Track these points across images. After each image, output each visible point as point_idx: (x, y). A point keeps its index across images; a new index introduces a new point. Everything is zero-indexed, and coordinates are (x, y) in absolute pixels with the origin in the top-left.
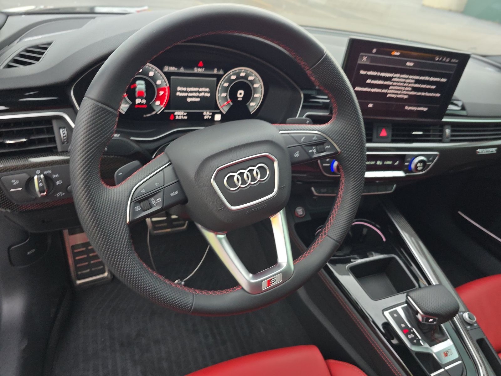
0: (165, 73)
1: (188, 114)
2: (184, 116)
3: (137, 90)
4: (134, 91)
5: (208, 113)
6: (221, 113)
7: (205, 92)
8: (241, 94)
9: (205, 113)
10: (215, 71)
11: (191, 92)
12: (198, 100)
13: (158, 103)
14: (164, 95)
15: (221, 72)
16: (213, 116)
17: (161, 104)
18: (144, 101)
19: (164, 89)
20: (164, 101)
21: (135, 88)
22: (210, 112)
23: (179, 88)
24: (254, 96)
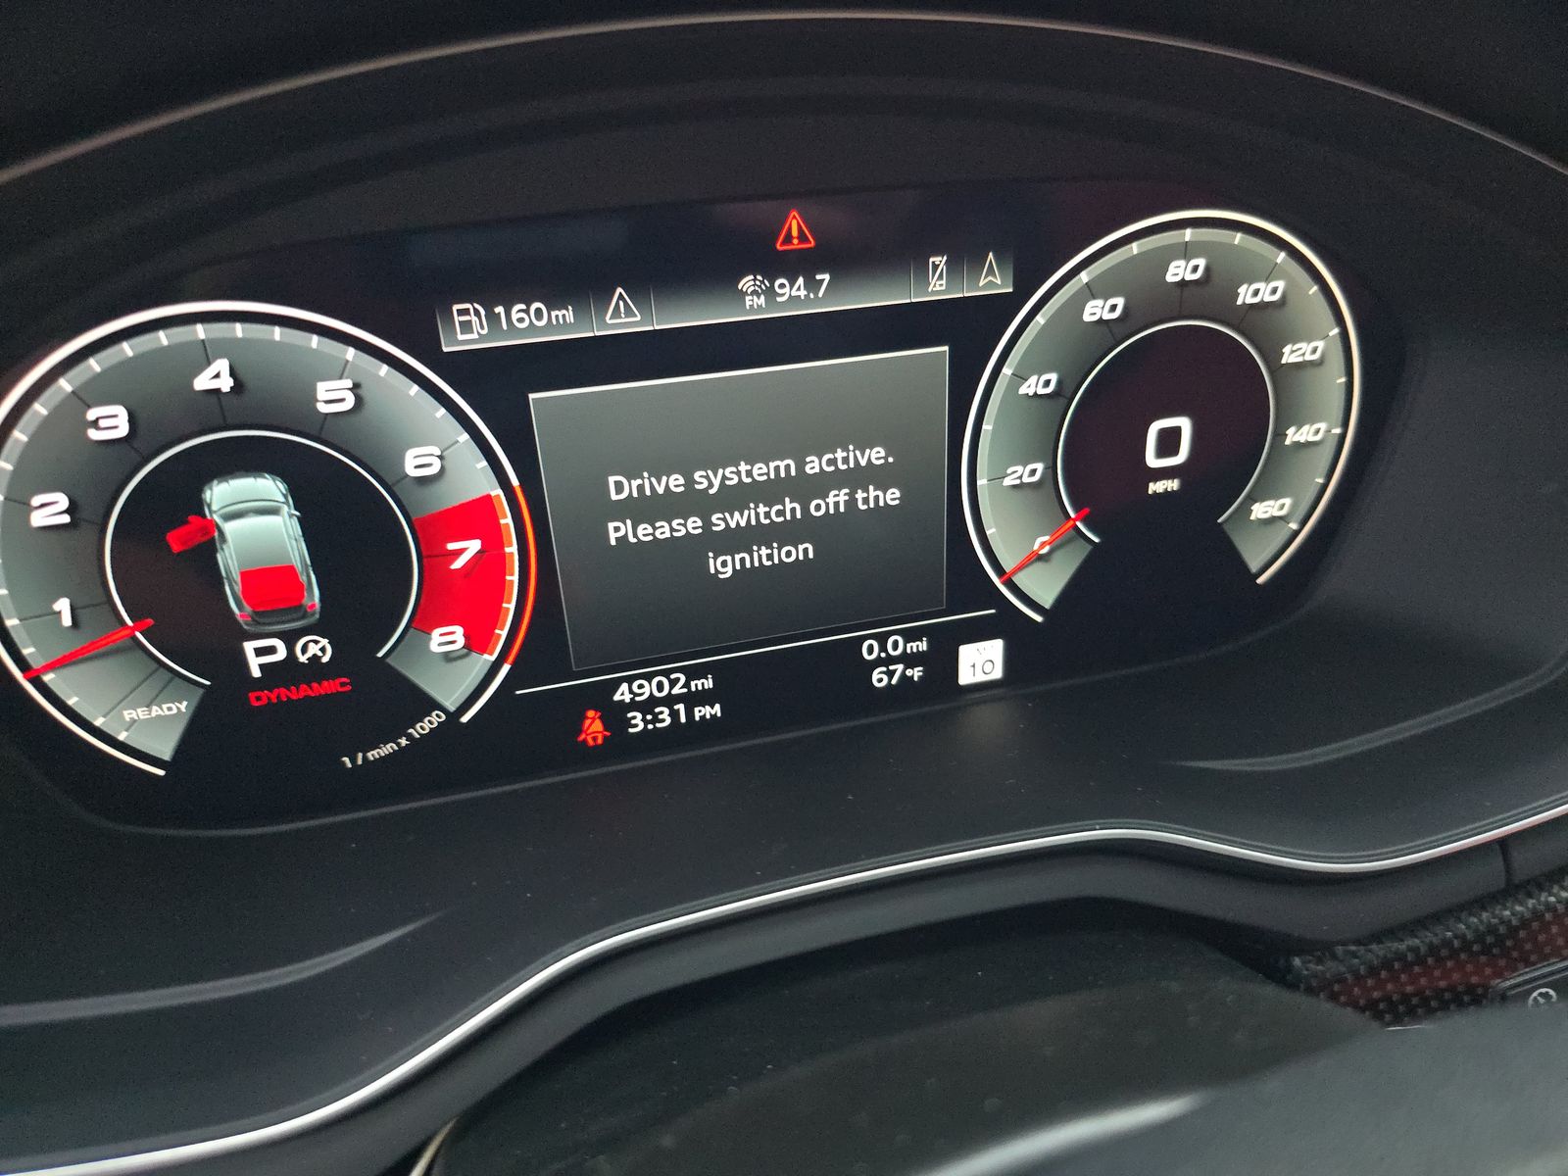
0: (464, 369)
1: (730, 684)
2: (692, 699)
3: (230, 560)
4: (213, 576)
5: (897, 645)
6: (1005, 624)
7: (857, 478)
8: (1169, 442)
9: (870, 650)
10: (938, 286)
11: (735, 498)
12: (805, 550)
13: (447, 638)
14: (491, 561)
15: (994, 281)
16: (943, 662)
17: (477, 642)
18: (317, 648)
19: (476, 517)
20: (494, 616)
21: (208, 543)
22: (910, 636)
23: (621, 488)
24: (1280, 435)
